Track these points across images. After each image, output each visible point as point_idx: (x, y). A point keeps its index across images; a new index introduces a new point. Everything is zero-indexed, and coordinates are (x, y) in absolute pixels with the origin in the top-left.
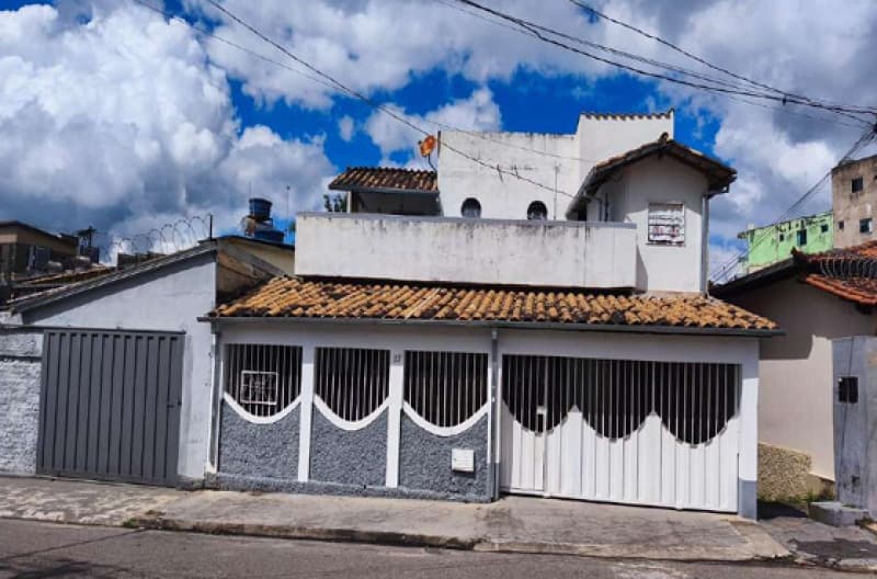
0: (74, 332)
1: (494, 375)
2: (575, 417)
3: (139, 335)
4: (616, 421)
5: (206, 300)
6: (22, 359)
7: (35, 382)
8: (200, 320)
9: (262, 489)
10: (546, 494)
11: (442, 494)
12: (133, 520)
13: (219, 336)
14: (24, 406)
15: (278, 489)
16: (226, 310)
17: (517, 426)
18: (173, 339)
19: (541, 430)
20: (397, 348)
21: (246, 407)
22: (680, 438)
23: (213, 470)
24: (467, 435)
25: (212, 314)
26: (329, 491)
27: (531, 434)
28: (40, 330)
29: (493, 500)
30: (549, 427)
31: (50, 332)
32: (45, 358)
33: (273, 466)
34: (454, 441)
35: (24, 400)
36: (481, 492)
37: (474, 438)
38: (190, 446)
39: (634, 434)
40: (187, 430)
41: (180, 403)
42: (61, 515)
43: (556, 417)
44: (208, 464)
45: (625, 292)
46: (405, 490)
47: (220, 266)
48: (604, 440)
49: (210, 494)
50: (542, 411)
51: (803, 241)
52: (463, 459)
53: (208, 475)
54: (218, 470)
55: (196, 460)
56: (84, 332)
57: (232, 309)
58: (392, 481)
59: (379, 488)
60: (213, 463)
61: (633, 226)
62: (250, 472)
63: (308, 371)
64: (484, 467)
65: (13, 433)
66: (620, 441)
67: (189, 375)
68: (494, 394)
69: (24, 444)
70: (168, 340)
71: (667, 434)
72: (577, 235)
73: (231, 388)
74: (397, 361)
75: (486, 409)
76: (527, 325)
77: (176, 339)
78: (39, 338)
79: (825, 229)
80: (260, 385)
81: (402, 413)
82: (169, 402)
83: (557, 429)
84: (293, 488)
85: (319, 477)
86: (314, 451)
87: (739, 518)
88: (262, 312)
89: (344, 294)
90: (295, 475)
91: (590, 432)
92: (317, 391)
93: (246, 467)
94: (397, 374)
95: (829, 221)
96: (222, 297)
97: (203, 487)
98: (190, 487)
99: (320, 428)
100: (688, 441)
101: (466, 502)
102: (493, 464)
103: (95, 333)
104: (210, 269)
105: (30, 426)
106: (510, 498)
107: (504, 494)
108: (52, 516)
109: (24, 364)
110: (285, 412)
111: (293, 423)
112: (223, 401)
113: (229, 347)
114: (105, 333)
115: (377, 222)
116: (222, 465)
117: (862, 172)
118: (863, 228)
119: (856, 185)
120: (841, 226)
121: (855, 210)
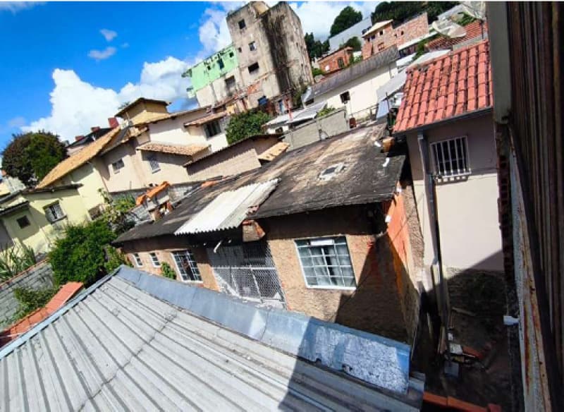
51: (222, 66)
79: (231, 55)
95: (233, 49)
117: (243, 15)
118: (252, 48)
119: (242, 25)
120: (240, 50)
121: (244, 41)
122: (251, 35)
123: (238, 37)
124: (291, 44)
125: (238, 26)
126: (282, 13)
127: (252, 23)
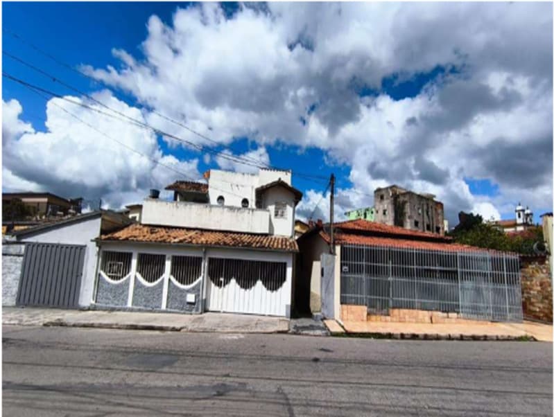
0: (38, 245)
1: (205, 265)
2: (233, 281)
3: (67, 246)
4: (246, 283)
5: (96, 233)
6: (14, 255)
7: (19, 265)
8: (92, 241)
9: (113, 310)
10: (222, 311)
11: (182, 312)
12: (49, 323)
13: (100, 247)
14: (13, 276)
15: (119, 310)
16: (103, 237)
17: (213, 285)
18: (81, 249)
19: (221, 286)
20: (169, 254)
21: (109, 276)
22: (268, 289)
23: (93, 302)
24: (193, 288)
25: (97, 239)
26: (140, 310)
27: (217, 288)
28: (24, 243)
29: (201, 313)
30: (224, 285)
31: (28, 244)
32: (25, 256)
33: (118, 301)
34: (188, 291)
35: (13, 273)
36: (197, 310)
37: (196, 290)
38: (85, 292)
39: (253, 288)
40: (84, 285)
41: (82, 274)
42: (16, 322)
43: (227, 282)
44: (92, 300)
45: (266, 235)
46: (169, 310)
47: (103, 220)
48: (243, 290)
49: (90, 312)
50: (222, 279)
51: (365, 217)
52: (191, 298)
53: (92, 305)
54: (96, 302)
55: (87, 298)
56: (43, 245)
57: (107, 237)
58: (164, 307)
59: (158, 309)
60: (93, 299)
61: (269, 211)
62: (108, 303)
63: (134, 262)
64: (199, 301)
65: (7, 287)
66: (248, 290)
67: (87, 261)
68: (204, 272)
69: (12, 292)
70: (79, 248)
71: (264, 287)
72: (249, 213)
73: (104, 268)
74: (169, 259)
75: (201, 278)
76: (217, 246)
77: (82, 248)
78: (23, 247)
79: (372, 213)
80: (115, 268)
81: (170, 280)
82: (77, 274)
83: (227, 286)
84: (125, 310)
85: (136, 305)
86: (135, 294)
87: (285, 318)
88: (117, 239)
89: (158, 231)
90: (126, 304)
91: (238, 287)
92: (137, 270)
93: (107, 301)
94: (168, 264)
95: (373, 210)
96: (103, 232)
97: (89, 309)
98: (83, 309)
99: (138, 285)
100: (271, 289)
101: (191, 314)
102: (202, 300)
103: (48, 245)
104: (99, 221)
105: (15, 284)
106: (208, 313)
107: (206, 311)
108: (12, 322)
109: (15, 258)
110: (125, 279)
111: (127, 283)
112: (100, 275)
113: (104, 252)
114: (53, 245)
115: (175, 204)
116: (98, 300)
117: (383, 192)
118: (384, 214)
119: (382, 197)
120: (377, 212)
121: (381, 207)
122: (386, 206)
123: (378, 203)
124: (408, 220)
125: (379, 197)
126: (406, 199)
127: (387, 199)
